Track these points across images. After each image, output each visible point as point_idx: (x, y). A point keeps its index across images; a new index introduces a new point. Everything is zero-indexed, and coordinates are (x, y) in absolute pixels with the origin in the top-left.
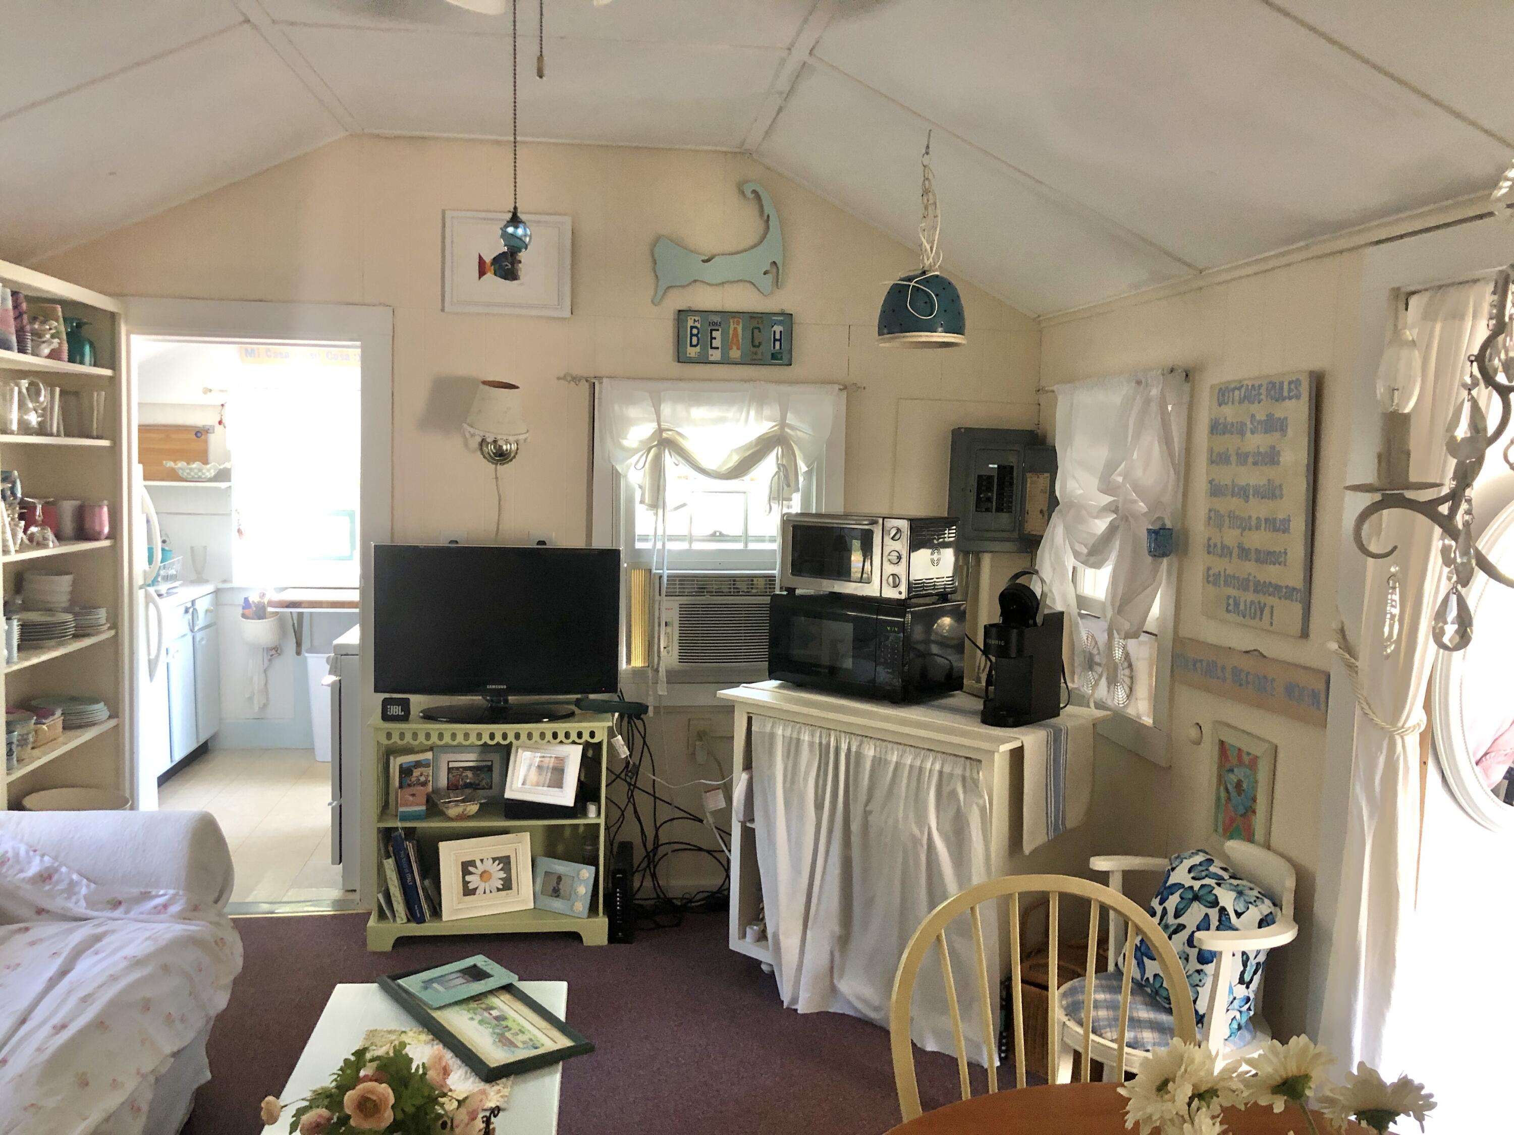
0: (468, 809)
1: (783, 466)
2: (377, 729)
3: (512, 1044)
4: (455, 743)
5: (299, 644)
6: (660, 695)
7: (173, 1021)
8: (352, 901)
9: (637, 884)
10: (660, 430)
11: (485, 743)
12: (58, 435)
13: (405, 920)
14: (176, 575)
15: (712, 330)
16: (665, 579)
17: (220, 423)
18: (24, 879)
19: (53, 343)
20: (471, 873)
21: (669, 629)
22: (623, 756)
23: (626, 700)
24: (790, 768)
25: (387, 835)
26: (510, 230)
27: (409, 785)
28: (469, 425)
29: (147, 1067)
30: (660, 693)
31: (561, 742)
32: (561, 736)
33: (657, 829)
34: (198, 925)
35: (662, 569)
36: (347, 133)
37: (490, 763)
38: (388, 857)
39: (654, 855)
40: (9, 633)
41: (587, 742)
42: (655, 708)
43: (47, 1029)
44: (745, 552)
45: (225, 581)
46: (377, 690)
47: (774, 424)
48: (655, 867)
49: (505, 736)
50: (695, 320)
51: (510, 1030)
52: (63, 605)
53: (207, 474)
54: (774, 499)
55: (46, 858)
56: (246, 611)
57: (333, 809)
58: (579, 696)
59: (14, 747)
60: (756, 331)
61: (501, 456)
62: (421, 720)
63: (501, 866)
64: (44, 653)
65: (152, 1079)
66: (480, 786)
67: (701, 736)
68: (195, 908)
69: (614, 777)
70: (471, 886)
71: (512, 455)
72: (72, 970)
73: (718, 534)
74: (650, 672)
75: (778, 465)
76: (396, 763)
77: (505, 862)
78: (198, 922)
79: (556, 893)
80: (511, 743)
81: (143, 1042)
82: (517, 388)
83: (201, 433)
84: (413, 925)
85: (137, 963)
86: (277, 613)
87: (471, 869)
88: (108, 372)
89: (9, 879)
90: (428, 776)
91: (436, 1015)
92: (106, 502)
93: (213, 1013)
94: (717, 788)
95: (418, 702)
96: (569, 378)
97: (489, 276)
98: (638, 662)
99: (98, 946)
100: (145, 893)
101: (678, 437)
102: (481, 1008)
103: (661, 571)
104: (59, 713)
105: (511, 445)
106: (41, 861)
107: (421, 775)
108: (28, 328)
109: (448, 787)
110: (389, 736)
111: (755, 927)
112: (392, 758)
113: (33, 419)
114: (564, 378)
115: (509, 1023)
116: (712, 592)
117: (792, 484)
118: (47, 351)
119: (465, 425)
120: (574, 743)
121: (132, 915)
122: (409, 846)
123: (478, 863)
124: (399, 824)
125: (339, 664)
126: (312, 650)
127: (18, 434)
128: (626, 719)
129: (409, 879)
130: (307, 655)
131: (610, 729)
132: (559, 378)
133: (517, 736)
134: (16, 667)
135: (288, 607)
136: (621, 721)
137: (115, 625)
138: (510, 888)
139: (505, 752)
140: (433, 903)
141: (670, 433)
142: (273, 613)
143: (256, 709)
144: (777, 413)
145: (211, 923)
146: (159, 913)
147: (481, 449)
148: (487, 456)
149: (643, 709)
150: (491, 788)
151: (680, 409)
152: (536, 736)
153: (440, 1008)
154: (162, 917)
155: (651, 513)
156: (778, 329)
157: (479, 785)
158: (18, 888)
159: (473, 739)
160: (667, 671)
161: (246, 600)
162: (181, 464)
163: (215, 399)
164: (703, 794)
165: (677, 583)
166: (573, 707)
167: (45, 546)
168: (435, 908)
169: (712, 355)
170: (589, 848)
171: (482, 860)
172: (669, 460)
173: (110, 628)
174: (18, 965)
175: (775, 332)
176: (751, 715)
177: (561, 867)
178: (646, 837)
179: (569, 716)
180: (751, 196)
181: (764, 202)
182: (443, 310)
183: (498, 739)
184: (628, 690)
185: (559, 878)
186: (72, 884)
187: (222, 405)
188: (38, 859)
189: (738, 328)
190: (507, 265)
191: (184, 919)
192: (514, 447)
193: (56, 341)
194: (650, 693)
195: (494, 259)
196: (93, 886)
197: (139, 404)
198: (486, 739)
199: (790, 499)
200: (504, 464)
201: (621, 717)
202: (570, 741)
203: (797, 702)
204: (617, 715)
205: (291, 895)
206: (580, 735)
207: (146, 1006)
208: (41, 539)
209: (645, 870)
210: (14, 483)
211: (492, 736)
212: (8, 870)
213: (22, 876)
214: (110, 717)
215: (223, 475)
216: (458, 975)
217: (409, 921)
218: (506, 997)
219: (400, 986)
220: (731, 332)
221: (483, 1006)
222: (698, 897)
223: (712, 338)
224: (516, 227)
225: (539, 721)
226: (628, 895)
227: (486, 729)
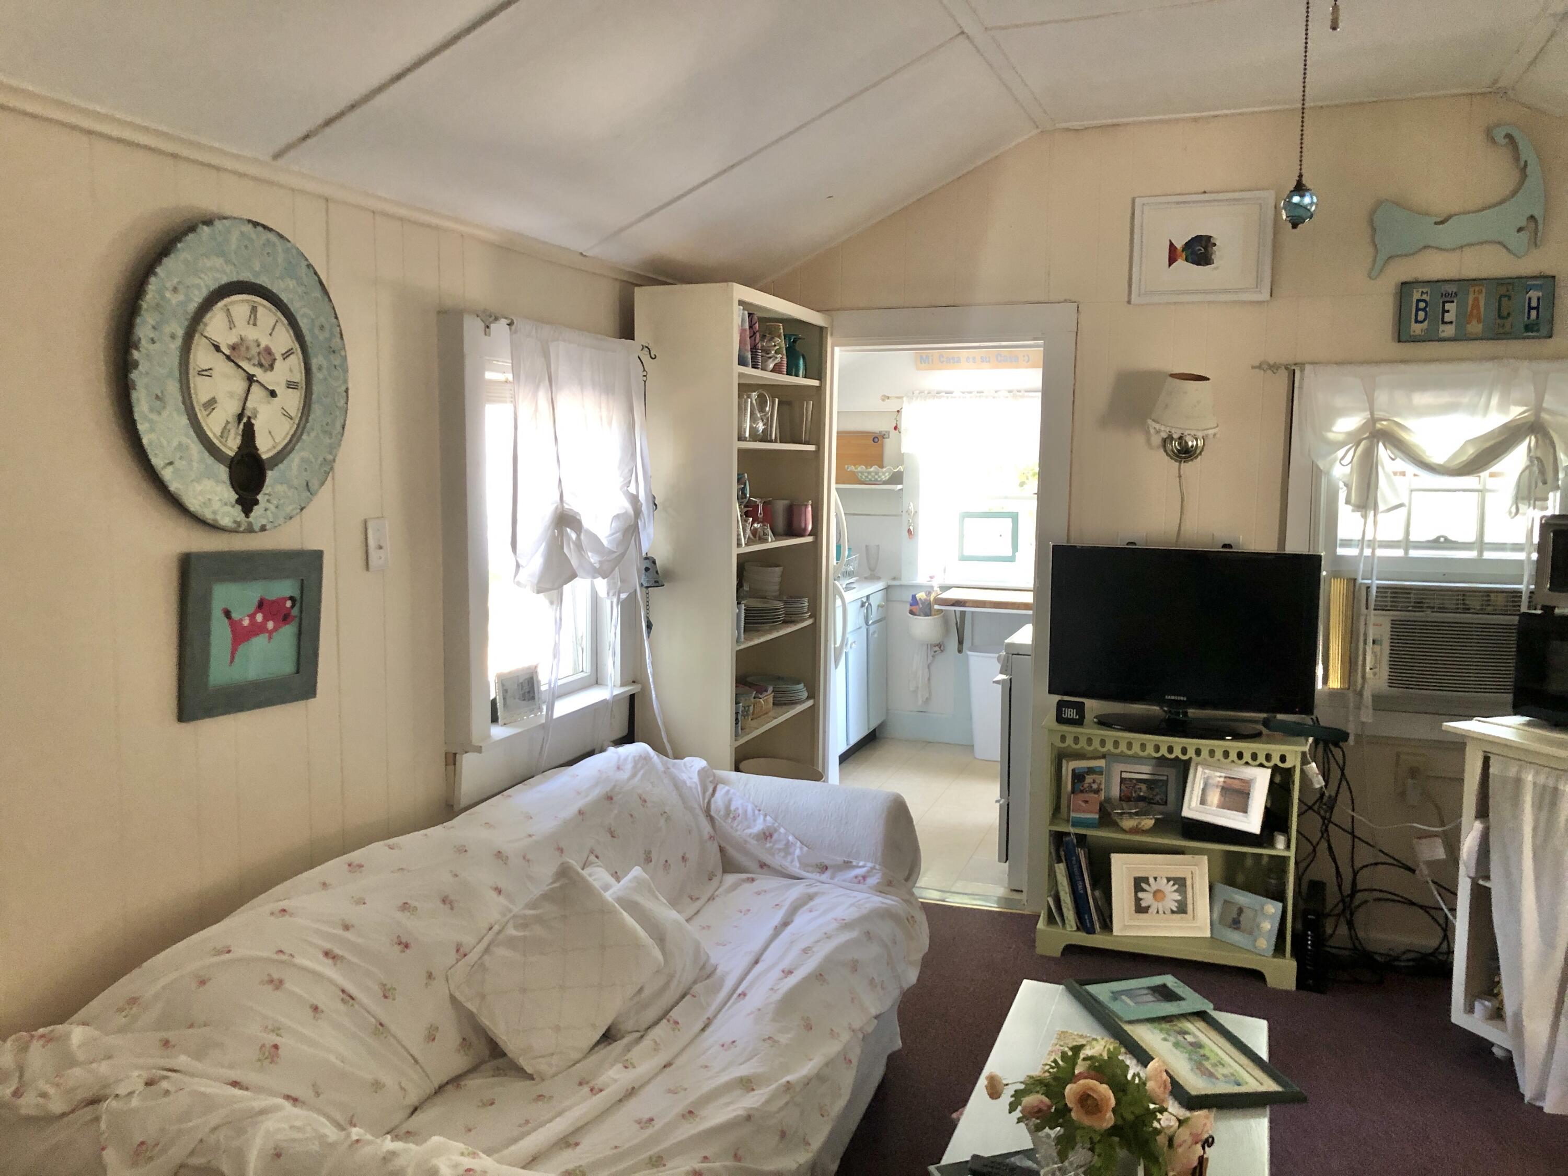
0: (1143, 823)
1: (1538, 459)
2: (1051, 731)
3: (1211, 1075)
4: (1130, 753)
5: (961, 642)
6: (1363, 723)
7: (876, 987)
8: (1020, 901)
9: (1329, 931)
10: (1373, 420)
11: (1163, 755)
12: (776, 442)
13: (1075, 928)
14: (853, 572)
15: (1444, 303)
16: (1374, 591)
17: (896, 428)
18: (750, 835)
19: (776, 358)
20: (1143, 890)
21: (1377, 648)
22: (1317, 786)
23: (1322, 724)
24: (1542, 825)
25: (1058, 839)
26: (1296, 199)
27: (1082, 792)
28: (1154, 420)
29: (857, 1025)
30: (1364, 719)
31: (1247, 763)
32: (1247, 757)
33: (1355, 874)
34: (892, 900)
35: (1371, 579)
36: (1039, 130)
37: (1165, 778)
38: (1059, 861)
39: (1351, 901)
40: (738, 615)
41: (1276, 765)
42: (1357, 736)
43: (776, 973)
44: (1479, 561)
45: (894, 579)
46: (1051, 692)
47: (1524, 408)
48: (1352, 914)
49: (1184, 751)
50: (1422, 292)
51: (1208, 1059)
52: (774, 594)
53: (883, 477)
54: (1523, 499)
55: (768, 818)
56: (914, 608)
57: (1001, 806)
58: (1265, 715)
59: (739, 717)
60: (1504, 300)
61: (1185, 453)
62: (1096, 726)
63: (1176, 887)
64: (762, 635)
65: (861, 1036)
66: (1155, 801)
67: (1414, 772)
68: (890, 884)
69: (1305, 808)
70: (1144, 904)
71: (1198, 452)
72: (792, 921)
73: (1442, 540)
74: (1351, 695)
75: (1531, 459)
76: (1069, 767)
77: (1180, 883)
78: (893, 898)
79: (1236, 924)
80: (1190, 759)
81: (853, 1000)
82: (1208, 379)
83: (877, 438)
84: (1082, 935)
85: (846, 926)
86: (941, 611)
87: (1144, 885)
88: (816, 383)
89: (739, 833)
90: (1100, 784)
91: (1128, 1028)
92: (810, 502)
93: (906, 986)
94: (1435, 835)
95: (1093, 706)
96: (1265, 367)
97: (1181, 263)
98: (1335, 683)
99: (811, 904)
100: (848, 862)
101: (1396, 429)
102: (1175, 1031)
103: (1369, 581)
104: (770, 689)
105: (1197, 440)
106: (765, 820)
107: (1094, 782)
108: (759, 345)
109: (1120, 797)
110: (1063, 738)
111: (1487, 1003)
112: (1064, 762)
113: (761, 426)
114: (1259, 367)
115: (1206, 1052)
116: (1433, 608)
117: (1550, 480)
118: (771, 366)
119: (1150, 422)
120: (1261, 765)
121: (836, 880)
122: (1081, 853)
123: (1151, 880)
124: (1072, 830)
125: (1010, 662)
126: (974, 649)
127: (749, 441)
128: (1321, 746)
129: (1080, 887)
130: (969, 653)
131: (1304, 754)
132: (1253, 367)
133: (1198, 752)
134: (743, 647)
135: (953, 605)
136: (1316, 747)
137: (815, 612)
138: (1185, 912)
139: (1183, 768)
140: (1103, 916)
141: (1384, 423)
142: (938, 610)
143: (920, 702)
144: (1532, 397)
145: (903, 900)
146: (859, 882)
147: (1164, 446)
148: (1170, 453)
149: (1344, 736)
150: (1166, 803)
151: (1400, 396)
152: (1219, 754)
153: (1131, 1022)
154: (861, 886)
155: (1358, 515)
156: (1534, 294)
157: (1153, 799)
158: (746, 842)
159: (1150, 751)
160: (1373, 696)
161: (914, 597)
162: (862, 468)
163: (892, 406)
164: (1415, 841)
165: (1389, 595)
166: (1260, 727)
167: (766, 541)
168: (1104, 920)
169: (1443, 331)
170: (1273, 881)
171: (1155, 879)
172: (1383, 453)
173: (810, 617)
174: (749, 910)
175: (1530, 299)
176: (1489, 755)
177: (1243, 898)
178: (1342, 879)
179: (1255, 736)
180: (1504, 141)
181: (1521, 147)
182: (1129, 302)
183: (1177, 752)
184: (1324, 714)
185: (1240, 911)
186: (788, 845)
187: (898, 411)
188: (762, 817)
189: (1482, 300)
190: (1200, 250)
191: (881, 892)
192: (1200, 443)
193: (780, 356)
194: (1351, 718)
195: (1186, 243)
196: (805, 849)
197: (838, 412)
198: (1164, 751)
199: (1546, 499)
200: (1189, 461)
201: (1316, 742)
202: (1258, 762)
203: (1551, 743)
204: (1311, 740)
205: (958, 887)
206: (1268, 757)
207: (855, 966)
208: (762, 534)
209: (1338, 915)
210: (745, 485)
211: (1170, 750)
212: (737, 826)
213: (748, 831)
214: (808, 698)
215: (897, 478)
216: (1146, 991)
217: (1078, 929)
218: (1201, 1025)
219: (1088, 992)
220: (1470, 302)
221: (1175, 1028)
222: (1404, 957)
223: (1445, 311)
224: (1302, 196)
225: (1222, 738)
226: (1320, 940)
227: (1164, 741)
